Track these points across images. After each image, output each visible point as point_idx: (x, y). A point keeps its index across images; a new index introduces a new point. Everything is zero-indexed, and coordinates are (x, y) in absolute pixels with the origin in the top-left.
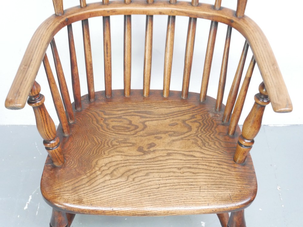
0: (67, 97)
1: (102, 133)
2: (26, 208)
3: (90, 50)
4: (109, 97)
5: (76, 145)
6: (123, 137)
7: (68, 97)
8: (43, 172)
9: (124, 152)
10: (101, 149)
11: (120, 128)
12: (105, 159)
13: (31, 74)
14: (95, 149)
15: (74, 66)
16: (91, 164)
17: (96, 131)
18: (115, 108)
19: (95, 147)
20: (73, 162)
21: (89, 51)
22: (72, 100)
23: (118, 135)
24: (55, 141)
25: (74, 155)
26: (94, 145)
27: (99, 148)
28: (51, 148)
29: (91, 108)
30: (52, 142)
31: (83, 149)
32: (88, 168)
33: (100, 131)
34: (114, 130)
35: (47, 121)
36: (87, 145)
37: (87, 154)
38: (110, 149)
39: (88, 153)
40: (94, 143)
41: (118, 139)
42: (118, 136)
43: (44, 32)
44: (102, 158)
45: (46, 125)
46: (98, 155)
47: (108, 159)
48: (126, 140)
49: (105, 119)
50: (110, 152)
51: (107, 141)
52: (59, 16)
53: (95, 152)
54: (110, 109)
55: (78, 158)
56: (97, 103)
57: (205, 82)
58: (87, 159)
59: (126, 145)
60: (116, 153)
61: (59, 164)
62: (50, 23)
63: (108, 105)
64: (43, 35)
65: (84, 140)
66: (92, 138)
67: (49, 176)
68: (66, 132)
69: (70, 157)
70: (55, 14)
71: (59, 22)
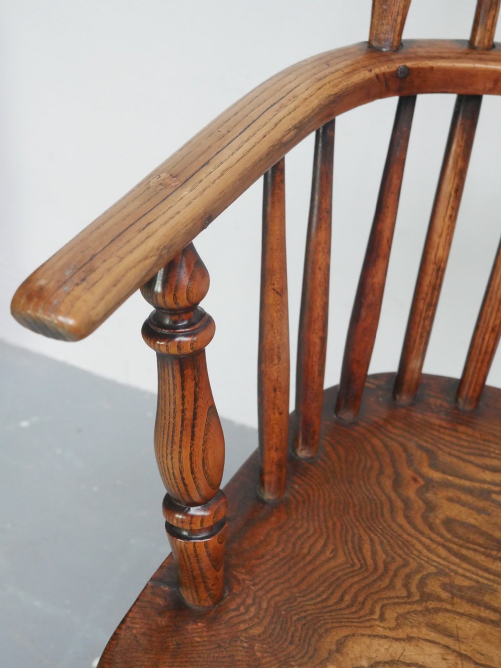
0: (315, 359)
1: (400, 532)
3: (453, 218)
4: (468, 408)
5: (290, 545)
6: (475, 577)
7: (320, 358)
8: (130, 611)
9: (457, 639)
10: (377, 592)
11: (472, 537)
12: (376, 642)
13: (178, 213)
14: (351, 586)
15: (378, 256)
16: (317, 641)
17: (383, 515)
18: (477, 452)
19: (356, 579)
20: (253, 610)
21: (447, 219)
22: (332, 377)
23: (457, 561)
24: (205, 510)
25: (269, 581)
26: (356, 568)
27: (369, 585)
28: (185, 533)
29: (389, 427)
30: (194, 511)
31: (309, 569)
32: (301, 654)
33: (394, 520)
34: (449, 536)
35: (193, 426)
36: (329, 560)
37: (319, 596)
38: (408, 607)
39: (323, 592)
40: (356, 561)
41: (453, 574)
42: (454, 564)
43: (303, 86)
44: (368, 632)
45: (187, 440)
46: (356, 612)
47: (386, 646)
48: (480, 589)
49: (429, 484)
50: (406, 619)
51: (407, 570)
52: (381, 51)
53: (348, 599)
54: (456, 453)
55: (278, 598)
56: (418, 416)
58: (309, 618)
59: (474, 611)
60: (425, 632)
61: (200, 601)
62: (337, 64)
63: (454, 433)
64: (292, 94)
65: (325, 537)
66: (356, 539)
67: (144, 634)
68: (270, 484)
69: (248, 587)
70: (369, 44)
71: (370, 71)
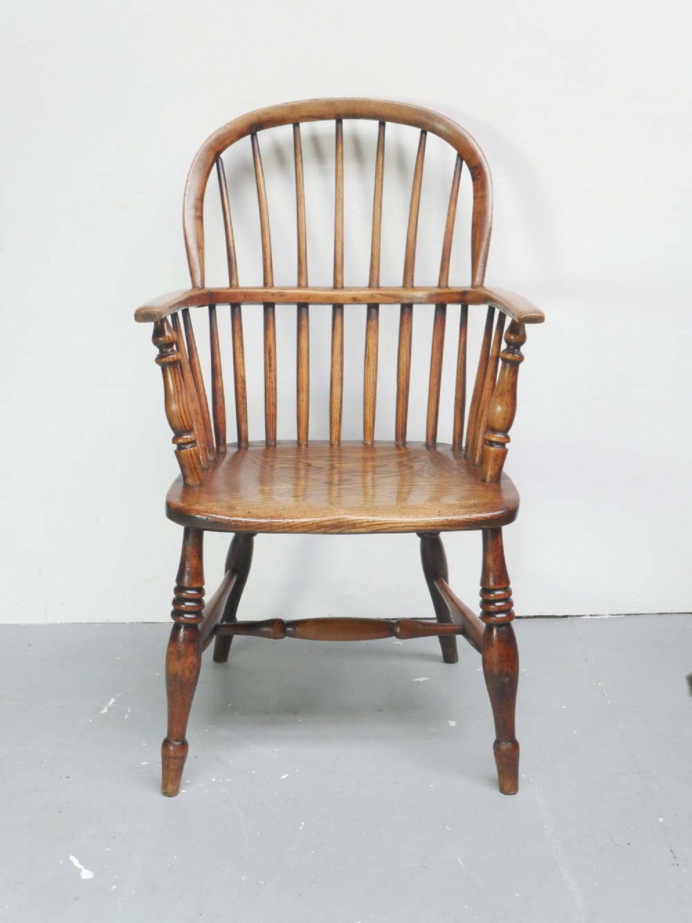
2: (105, 710)
57: (433, 409)
